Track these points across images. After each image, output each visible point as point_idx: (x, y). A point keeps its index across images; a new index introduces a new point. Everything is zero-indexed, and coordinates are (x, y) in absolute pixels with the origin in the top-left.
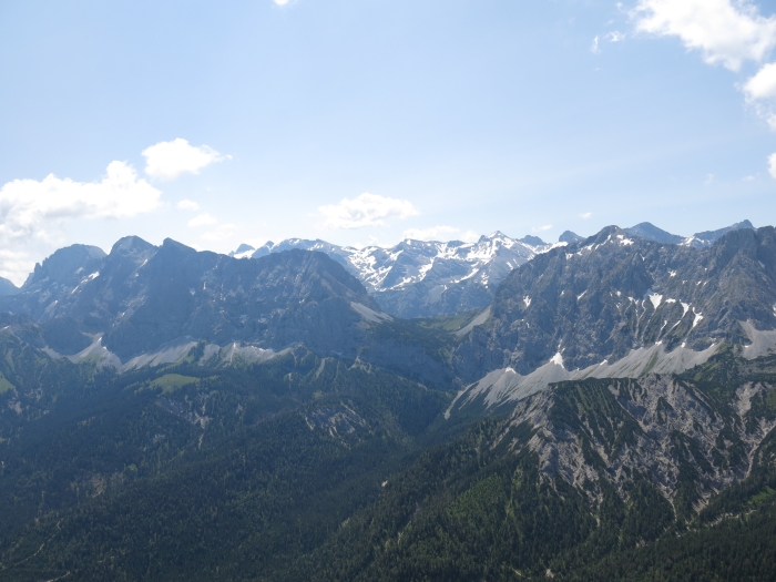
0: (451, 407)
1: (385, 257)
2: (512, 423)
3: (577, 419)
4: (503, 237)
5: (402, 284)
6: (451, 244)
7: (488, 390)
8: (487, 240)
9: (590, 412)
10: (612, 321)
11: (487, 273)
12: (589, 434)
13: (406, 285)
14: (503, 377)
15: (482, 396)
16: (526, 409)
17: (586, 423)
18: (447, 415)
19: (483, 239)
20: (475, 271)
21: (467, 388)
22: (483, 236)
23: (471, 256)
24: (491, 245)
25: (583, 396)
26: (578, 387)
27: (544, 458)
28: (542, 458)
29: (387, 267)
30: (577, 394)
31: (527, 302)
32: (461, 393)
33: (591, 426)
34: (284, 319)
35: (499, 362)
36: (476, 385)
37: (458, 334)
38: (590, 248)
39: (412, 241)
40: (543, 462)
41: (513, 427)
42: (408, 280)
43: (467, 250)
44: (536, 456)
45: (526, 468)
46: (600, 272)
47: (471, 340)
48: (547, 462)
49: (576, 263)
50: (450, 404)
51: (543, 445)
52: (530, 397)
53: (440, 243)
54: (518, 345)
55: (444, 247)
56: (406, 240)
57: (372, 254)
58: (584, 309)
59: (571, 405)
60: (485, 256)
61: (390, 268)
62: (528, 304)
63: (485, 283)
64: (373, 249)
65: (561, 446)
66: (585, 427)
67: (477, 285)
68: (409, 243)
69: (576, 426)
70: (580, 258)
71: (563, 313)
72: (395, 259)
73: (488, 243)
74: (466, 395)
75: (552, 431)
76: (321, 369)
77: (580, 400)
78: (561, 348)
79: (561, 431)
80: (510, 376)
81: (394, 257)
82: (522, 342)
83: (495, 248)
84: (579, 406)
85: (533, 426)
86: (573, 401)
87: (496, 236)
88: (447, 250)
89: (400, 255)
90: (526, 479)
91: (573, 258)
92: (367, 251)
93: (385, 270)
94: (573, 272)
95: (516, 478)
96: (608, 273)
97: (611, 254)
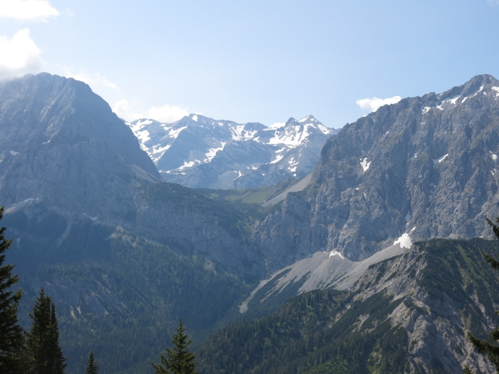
0: (250, 299)
1: (164, 133)
2: (356, 298)
3: (460, 289)
4: (316, 123)
5: (181, 168)
6: (250, 126)
7: (304, 279)
8: (297, 124)
9: (480, 282)
10: (484, 193)
11: (296, 159)
12: (479, 311)
13: (187, 170)
14: (325, 263)
15: (295, 286)
16: (378, 278)
17: (475, 297)
18: (243, 308)
19: (291, 122)
20: (279, 158)
21: (273, 276)
22: (291, 119)
23: (274, 141)
24: (301, 130)
25: (468, 260)
26: (460, 248)
27: (417, 337)
28: (413, 336)
29: (163, 146)
30: (458, 256)
31: (365, 166)
32: (263, 283)
33: (480, 301)
34: (18, 165)
35: (321, 243)
36: (287, 271)
37: (265, 205)
38: (453, 101)
39: (200, 117)
40: (415, 342)
41: (358, 302)
42: (191, 164)
43: (271, 134)
44: (403, 334)
45: (387, 349)
46: (468, 131)
47: (284, 210)
48: (421, 343)
49: (434, 119)
50: (249, 294)
51: (415, 318)
52: (385, 262)
53: (235, 124)
54: (350, 220)
55: (240, 130)
56: (192, 115)
57: (146, 128)
58: (446, 175)
59: (451, 271)
60: (294, 141)
61: (168, 147)
62: (366, 169)
63: (293, 170)
64: (147, 122)
65: (440, 324)
66: (472, 302)
67: (282, 171)
68: (195, 118)
69: (461, 299)
70: (440, 113)
71: (414, 182)
72: (176, 136)
73: (297, 128)
74: (272, 284)
75: (426, 302)
76: (65, 235)
77: (464, 265)
78: (411, 226)
79: (439, 302)
80: (335, 262)
81: (174, 134)
82: (356, 217)
83: (305, 134)
84: (463, 273)
85: (392, 297)
86: (454, 266)
87: (308, 121)
88: (243, 133)
89: (182, 131)
90: (388, 365)
91: (431, 112)
92: (139, 124)
93: (161, 150)
94: (431, 131)
95: (372, 364)
96: (478, 133)
97: (484, 108)
